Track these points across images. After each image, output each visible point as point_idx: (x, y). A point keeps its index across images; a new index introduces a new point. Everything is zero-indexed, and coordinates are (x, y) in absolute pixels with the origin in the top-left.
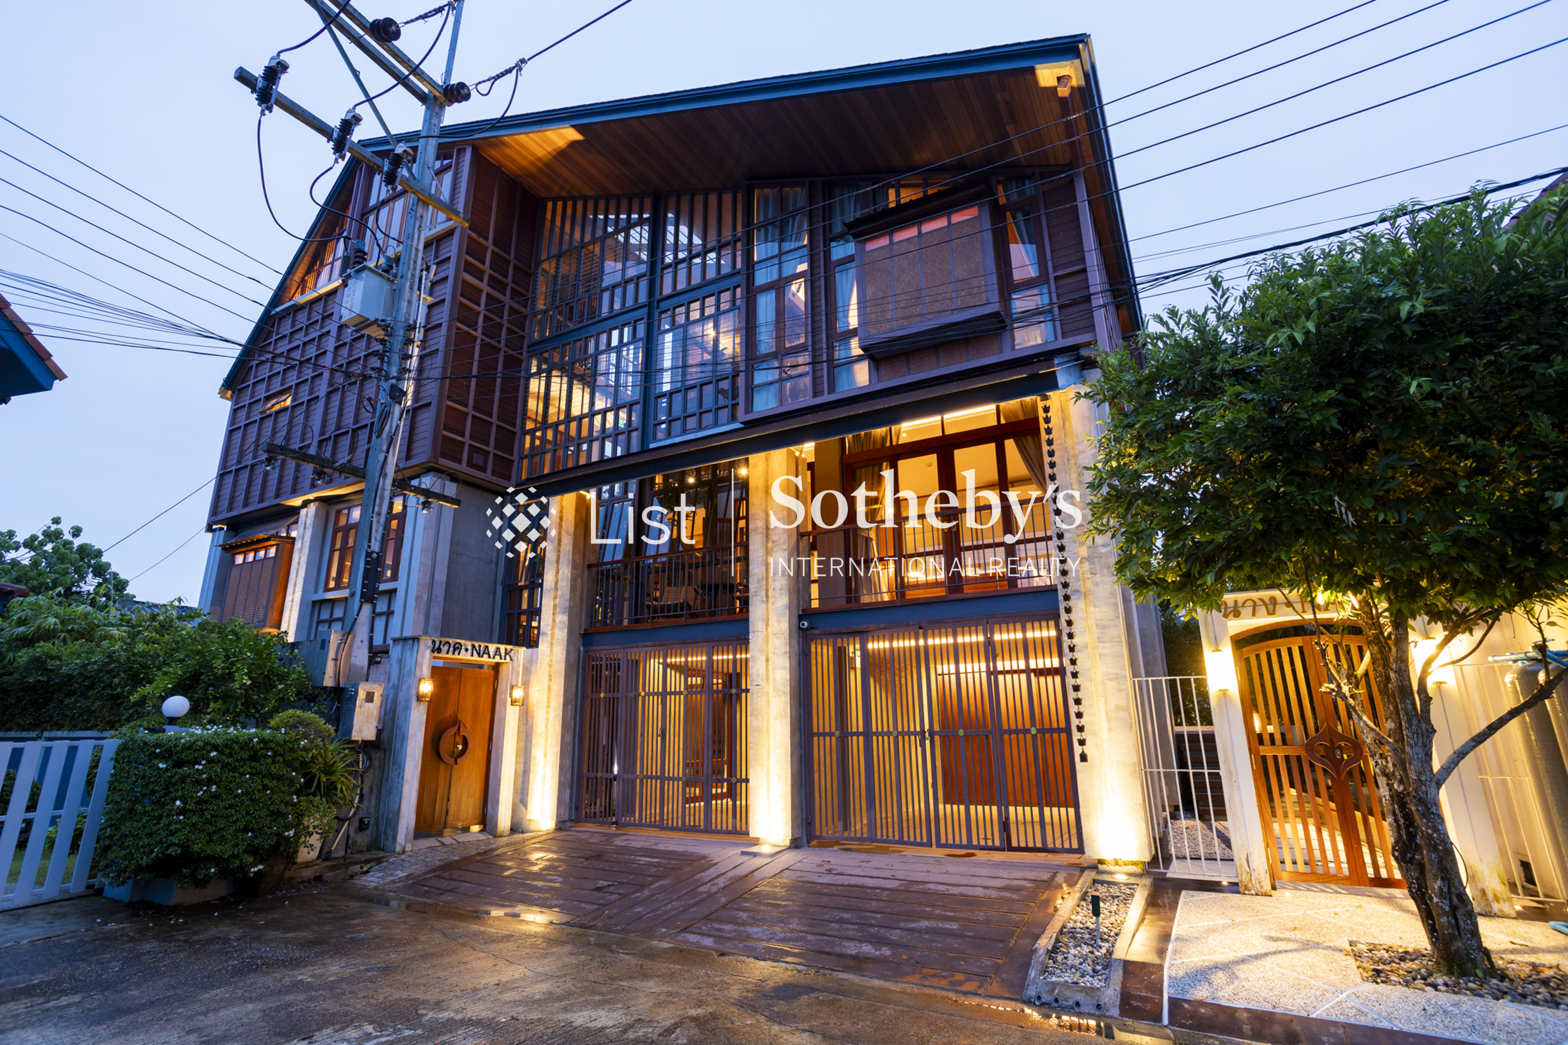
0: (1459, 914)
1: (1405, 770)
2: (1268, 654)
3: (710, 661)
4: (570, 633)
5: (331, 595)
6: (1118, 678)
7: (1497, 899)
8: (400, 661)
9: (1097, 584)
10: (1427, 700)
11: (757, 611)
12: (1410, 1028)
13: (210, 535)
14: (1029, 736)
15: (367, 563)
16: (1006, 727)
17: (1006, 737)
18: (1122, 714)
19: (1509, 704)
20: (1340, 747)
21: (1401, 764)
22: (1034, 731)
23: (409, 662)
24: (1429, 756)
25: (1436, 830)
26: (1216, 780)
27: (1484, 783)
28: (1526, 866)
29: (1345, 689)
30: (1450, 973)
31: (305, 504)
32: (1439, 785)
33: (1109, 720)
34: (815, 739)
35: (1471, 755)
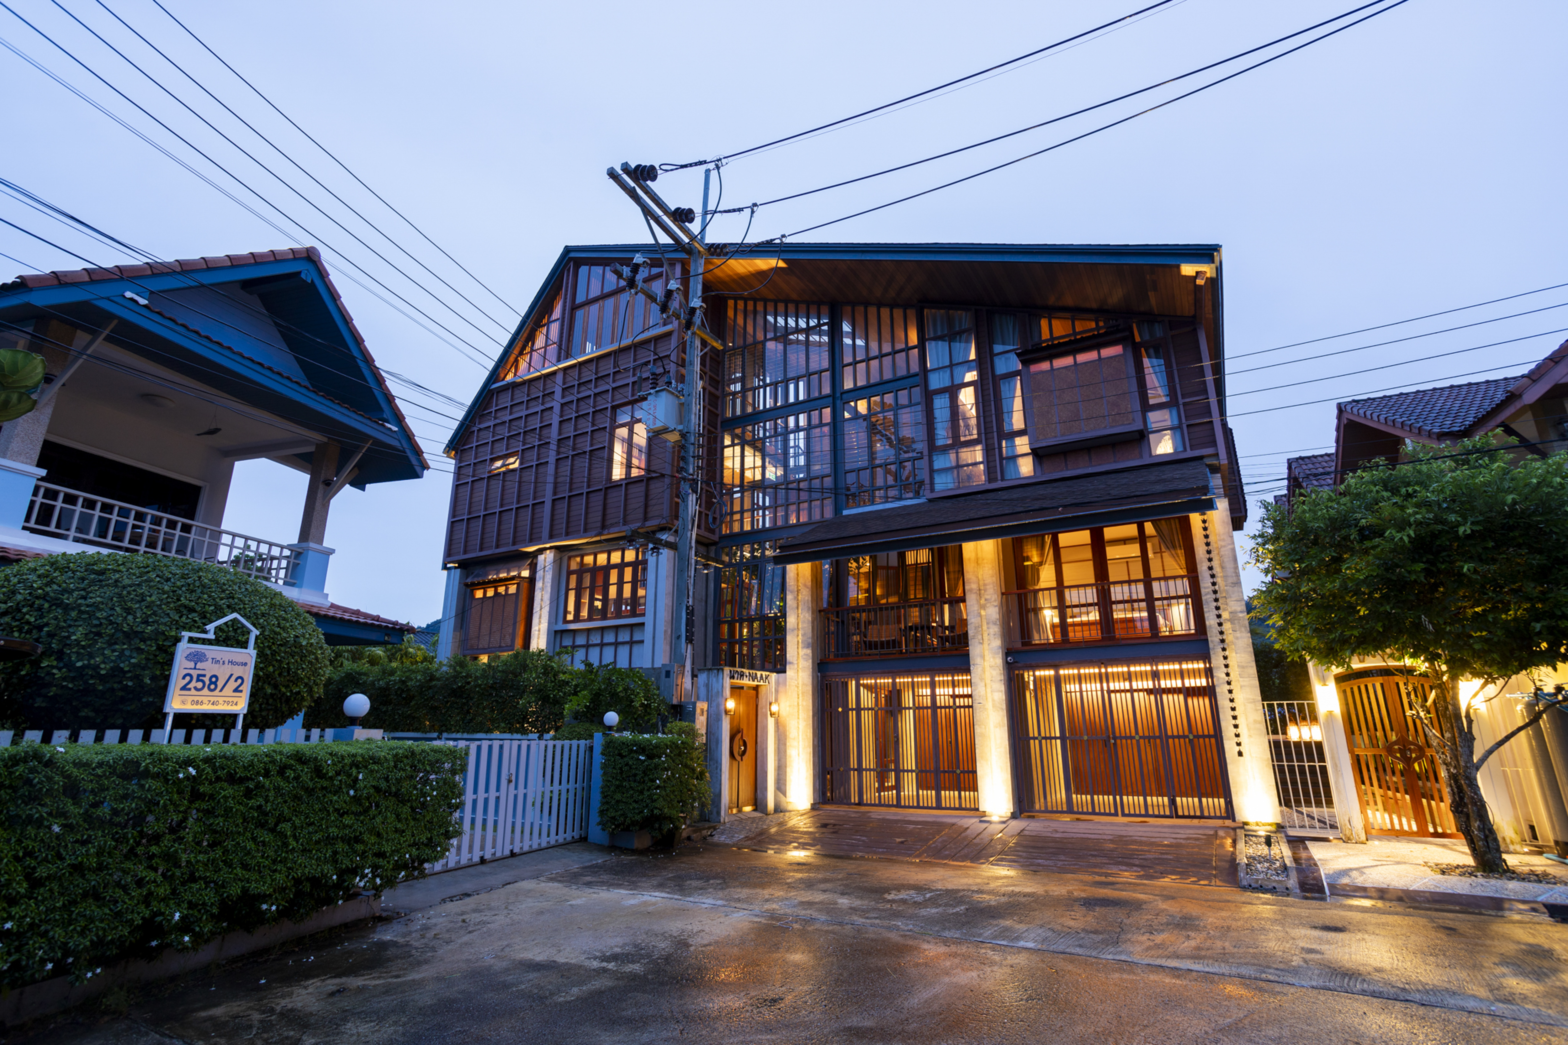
0: (1489, 840)
1: (1458, 761)
2: (1359, 688)
3: (894, 683)
4: (813, 662)
5: (573, 627)
6: (1254, 702)
7: (1512, 843)
8: (707, 686)
9: (1237, 638)
10: (1470, 722)
11: (975, 650)
12: (1464, 892)
13: (445, 572)
14: (1134, 741)
15: (687, 614)
16: (1170, 733)
17: (1171, 741)
18: (1258, 726)
19: (1520, 723)
20: (1410, 749)
21: (1455, 757)
22: (1191, 737)
23: (715, 686)
24: (1472, 753)
25: (1476, 793)
26: (1324, 770)
27: (1504, 772)
28: (1532, 828)
29: (1422, 714)
30: (1484, 871)
31: (541, 551)
32: (1477, 769)
33: (1249, 730)
34: (1032, 741)
35: (1495, 753)
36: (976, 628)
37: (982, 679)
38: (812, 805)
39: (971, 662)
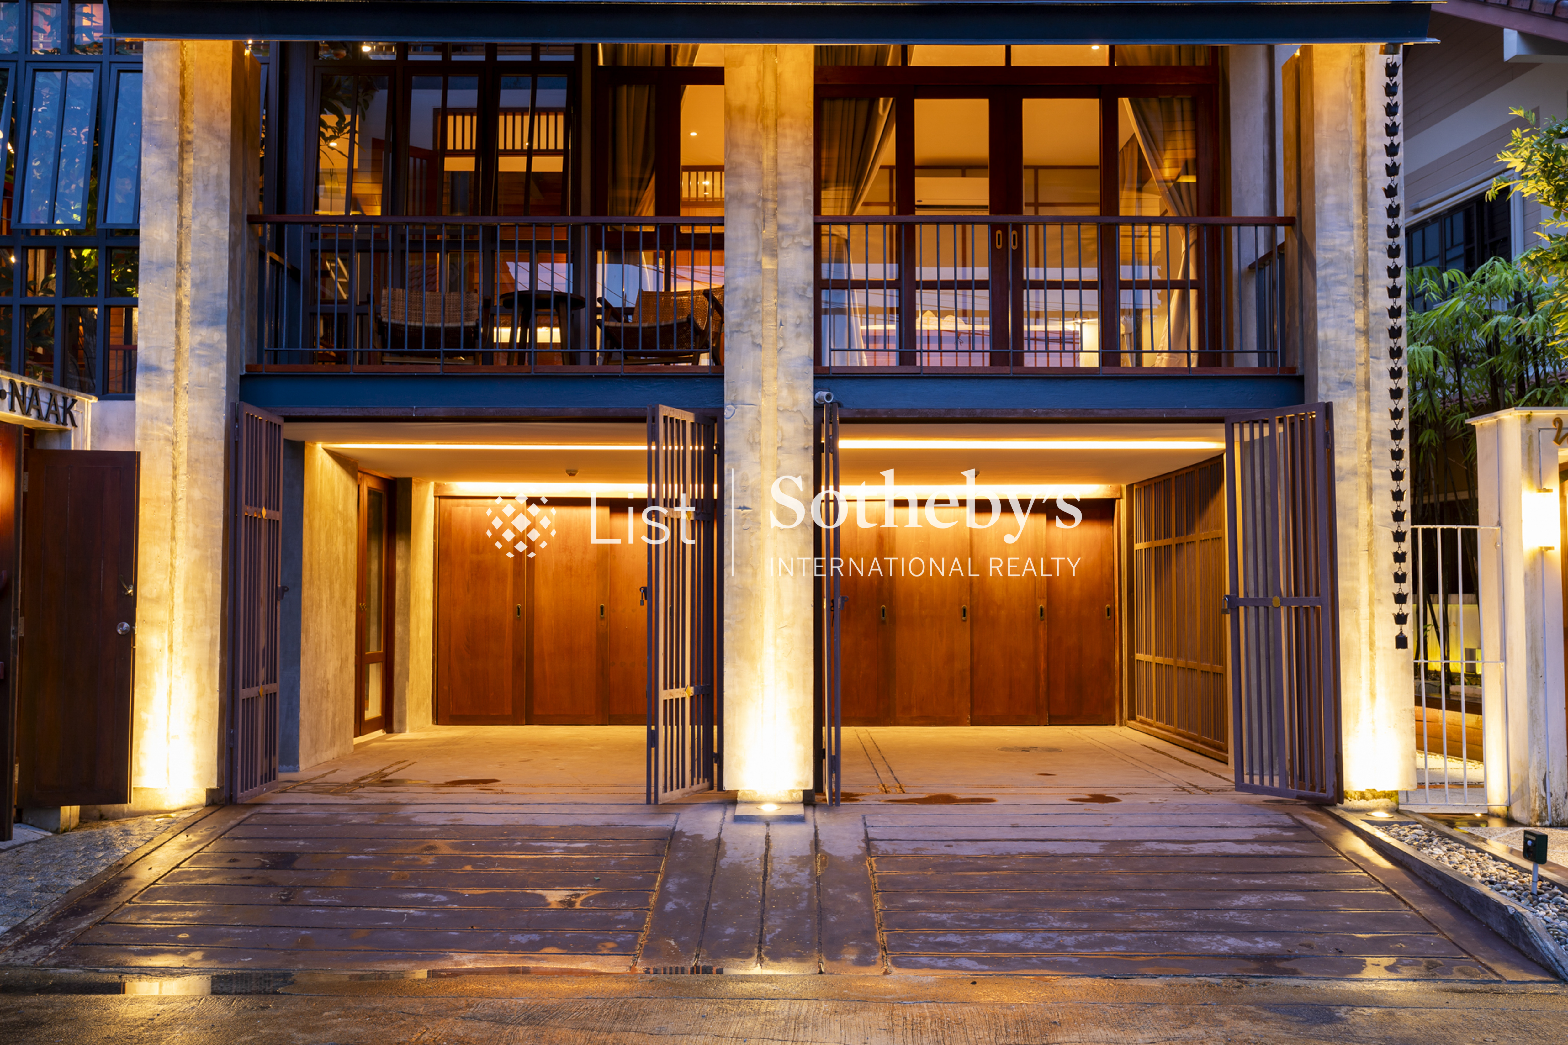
36: (746, 303)
37: (754, 444)
38: (210, 792)
39: (728, 397)
